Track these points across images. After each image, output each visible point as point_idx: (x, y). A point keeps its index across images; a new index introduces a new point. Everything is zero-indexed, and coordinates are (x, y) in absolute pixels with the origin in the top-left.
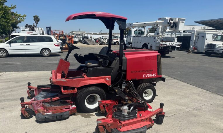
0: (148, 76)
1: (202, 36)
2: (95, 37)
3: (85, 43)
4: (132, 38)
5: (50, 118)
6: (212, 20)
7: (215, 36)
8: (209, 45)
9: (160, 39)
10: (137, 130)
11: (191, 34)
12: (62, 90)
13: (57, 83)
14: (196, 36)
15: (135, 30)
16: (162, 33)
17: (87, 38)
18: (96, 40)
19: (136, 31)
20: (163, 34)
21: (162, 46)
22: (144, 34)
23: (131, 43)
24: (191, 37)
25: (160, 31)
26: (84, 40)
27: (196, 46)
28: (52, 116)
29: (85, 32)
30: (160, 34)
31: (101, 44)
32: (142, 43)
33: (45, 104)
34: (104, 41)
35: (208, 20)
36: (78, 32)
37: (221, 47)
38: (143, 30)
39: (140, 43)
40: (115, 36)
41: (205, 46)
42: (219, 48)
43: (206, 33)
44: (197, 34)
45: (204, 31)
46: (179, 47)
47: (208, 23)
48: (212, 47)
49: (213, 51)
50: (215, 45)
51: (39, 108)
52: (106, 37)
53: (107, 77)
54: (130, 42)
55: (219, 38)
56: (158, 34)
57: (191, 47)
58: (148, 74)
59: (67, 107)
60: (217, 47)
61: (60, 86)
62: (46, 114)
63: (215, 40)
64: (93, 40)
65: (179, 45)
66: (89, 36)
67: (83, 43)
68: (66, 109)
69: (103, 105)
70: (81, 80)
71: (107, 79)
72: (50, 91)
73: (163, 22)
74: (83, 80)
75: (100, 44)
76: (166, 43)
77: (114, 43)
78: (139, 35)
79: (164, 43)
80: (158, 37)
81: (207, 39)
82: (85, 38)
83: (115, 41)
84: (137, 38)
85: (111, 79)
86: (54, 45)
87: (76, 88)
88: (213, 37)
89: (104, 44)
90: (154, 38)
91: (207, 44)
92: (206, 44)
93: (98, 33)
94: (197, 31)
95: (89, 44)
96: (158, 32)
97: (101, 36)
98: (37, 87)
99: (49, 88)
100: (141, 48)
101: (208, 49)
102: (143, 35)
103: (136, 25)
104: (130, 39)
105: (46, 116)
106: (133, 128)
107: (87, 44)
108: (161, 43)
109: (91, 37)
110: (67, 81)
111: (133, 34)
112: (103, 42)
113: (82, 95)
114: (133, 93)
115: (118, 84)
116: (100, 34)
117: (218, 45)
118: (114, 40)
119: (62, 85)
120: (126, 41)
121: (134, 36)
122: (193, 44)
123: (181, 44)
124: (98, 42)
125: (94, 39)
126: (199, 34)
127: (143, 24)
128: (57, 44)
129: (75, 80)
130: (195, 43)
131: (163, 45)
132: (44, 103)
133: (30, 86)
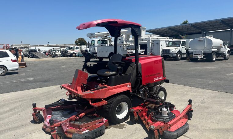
0: (157, 79)
1: (157, 43)
2: (44, 49)
3: (33, 56)
4: (96, 48)
5: (90, 136)
6: (159, 29)
7: (168, 42)
8: (164, 51)
9: (126, 47)
10: (184, 127)
11: (147, 42)
12: (90, 103)
13: (85, 96)
14: (152, 43)
15: (98, 40)
16: (126, 41)
17: (35, 51)
18: (45, 53)
19: (100, 40)
20: (127, 43)
21: (129, 54)
22: (107, 43)
23: (96, 53)
24: (147, 44)
25: (124, 40)
26: (32, 54)
27: (152, 52)
28: (92, 133)
29: (29, 45)
30: (125, 43)
31: (54, 57)
32: (108, 52)
33: (74, 123)
34: (57, 53)
35: (156, 29)
36: (21, 45)
37: (174, 51)
38: (106, 40)
39: (106, 52)
40: (70, 47)
41: (160, 51)
42: (173, 53)
43: (160, 40)
44: (152, 41)
45: (157, 39)
46: (142, 53)
47: (156, 31)
48: (167, 52)
49: (168, 55)
50: (169, 50)
51: (67, 129)
52: (58, 49)
53: (128, 84)
54: (94, 52)
55: (171, 43)
56: (123, 43)
57: (149, 53)
58: (157, 77)
59: (100, 121)
60: (171, 51)
61: (87, 99)
62: (83, 132)
63: (168, 46)
64: (41, 52)
65: (143, 52)
66: (37, 48)
67: (31, 58)
68: (99, 123)
69: (136, 112)
70: (106, 90)
71: (128, 86)
72: (62, 109)
73: (126, 31)
74: (109, 90)
75: (52, 57)
76: (132, 51)
77: (70, 54)
78: (103, 45)
79: (130, 51)
80: (124, 46)
81: (161, 45)
82: (32, 51)
83: (72, 52)
84: (101, 48)
85: (131, 86)
86: (11, 60)
87: (103, 99)
88: (165, 43)
89: (58, 57)
90: (121, 47)
91: (163, 50)
92: (161, 50)
93: (45, 45)
94: (151, 39)
95: (40, 58)
96: (122, 41)
97: (51, 48)
98: (45, 108)
99: (59, 106)
100: (108, 57)
101: (164, 54)
102: (106, 45)
103: (98, 35)
104: (94, 49)
105: (86, 135)
106: (179, 126)
107: (37, 57)
108: (128, 51)
109: (39, 50)
110: (95, 93)
111: (96, 44)
112: (56, 55)
113: (113, 106)
114: (154, 96)
115: (136, 90)
116: (48, 46)
117: (171, 50)
118: (70, 52)
119: (90, 98)
120: (90, 51)
121: (98, 46)
122: (150, 51)
123: (144, 51)
124: (48, 54)
125: (43, 52)
126: (154, 41)
127: (106, 33)
128: (14, 60)
129: (101, 91)
130: (151, 49)
131: (130, 52)
132: (72, 122)
133: (36, 107)
